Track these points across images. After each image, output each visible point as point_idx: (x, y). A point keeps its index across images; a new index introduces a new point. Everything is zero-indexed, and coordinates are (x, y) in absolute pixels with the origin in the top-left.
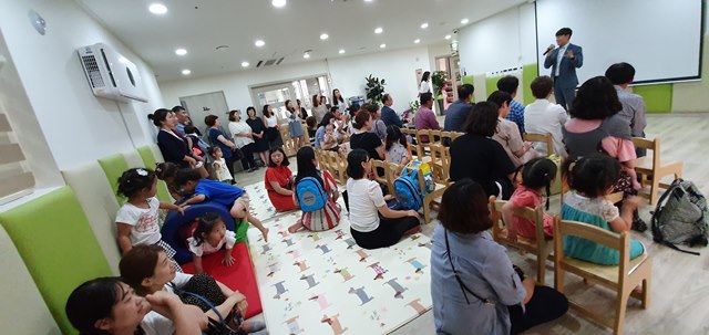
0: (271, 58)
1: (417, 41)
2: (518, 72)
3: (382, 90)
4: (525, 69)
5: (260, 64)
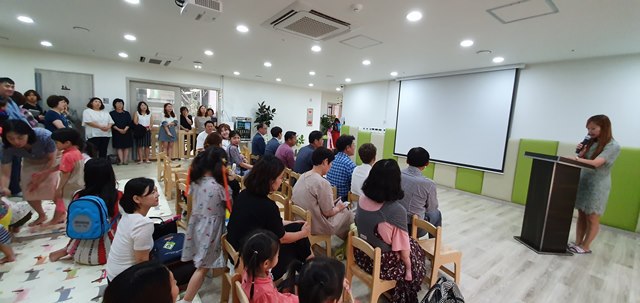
1: (311, 85)
2: (382, 133)
3: (271, 118)
4: (387, 132)
5: (142, 59)
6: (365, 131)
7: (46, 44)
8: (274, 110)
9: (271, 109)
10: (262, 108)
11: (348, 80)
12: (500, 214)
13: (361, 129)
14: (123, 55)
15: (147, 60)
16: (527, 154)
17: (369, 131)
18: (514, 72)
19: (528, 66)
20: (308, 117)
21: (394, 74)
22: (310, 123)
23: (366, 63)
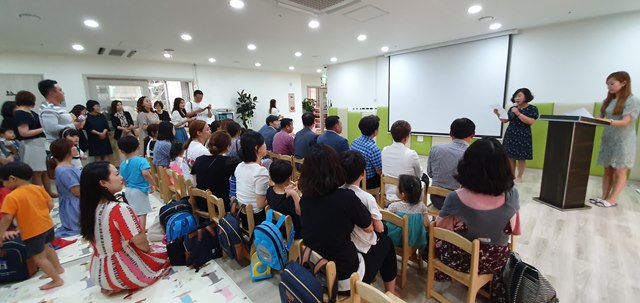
0: (119, 47)
1: (292, 68)
3: (254, 107)
4: (380, 109)
5: (101, 51)
6: (355, 111)
8: (255, 98)
9: (252, 97)
10: (243, 97)
11: (334, 60)
13: (350, 110)
14: (78, 47)
15: (106, 53)
16: (541, 117)
17: (359, 111)
18: (508, 38)
20: (290, 103)
21: (385, 49)
22: (292, 109)
23: (362, 38)
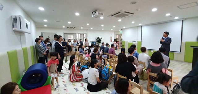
0: (72, 26)
1: (112, 30)
2: (137, 43)
3: (101, 41)
4: (138, 42)
5: (68, 27)
6: (131, 42)
7: (46, 26)
9: (101, 38)
10: (98, 38)
11: (124, 27)
12: (182, 66)
13: (129, 42)
14: (64, 27)
16: (191, 46)
17: (132, 42)
19: (186, 19)
20: (111, 39)
21: (140, 25)
22: (111, 41)
23: (133, 22)
